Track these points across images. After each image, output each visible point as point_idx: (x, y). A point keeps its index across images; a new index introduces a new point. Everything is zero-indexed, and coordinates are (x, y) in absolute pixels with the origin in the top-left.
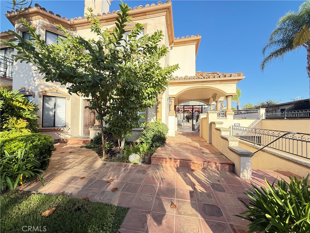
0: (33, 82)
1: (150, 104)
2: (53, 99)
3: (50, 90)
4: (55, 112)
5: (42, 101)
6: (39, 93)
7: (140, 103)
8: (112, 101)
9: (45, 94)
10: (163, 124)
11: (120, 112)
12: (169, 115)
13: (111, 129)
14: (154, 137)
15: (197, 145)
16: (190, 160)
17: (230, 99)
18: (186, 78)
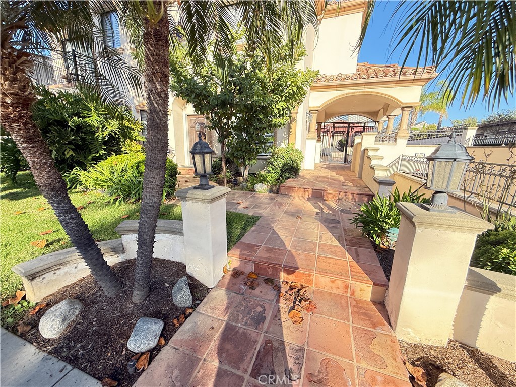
1: (281, 124)
5: (140, 119)
6: (136, 107)
7: (268, 123)
9: (143, 109)
10: (296, 150)
12: (307, 139)
14: (283, 167)
15: (341, 178)
16: (324, 190)
17: (407, 113)
18: (339, 77)
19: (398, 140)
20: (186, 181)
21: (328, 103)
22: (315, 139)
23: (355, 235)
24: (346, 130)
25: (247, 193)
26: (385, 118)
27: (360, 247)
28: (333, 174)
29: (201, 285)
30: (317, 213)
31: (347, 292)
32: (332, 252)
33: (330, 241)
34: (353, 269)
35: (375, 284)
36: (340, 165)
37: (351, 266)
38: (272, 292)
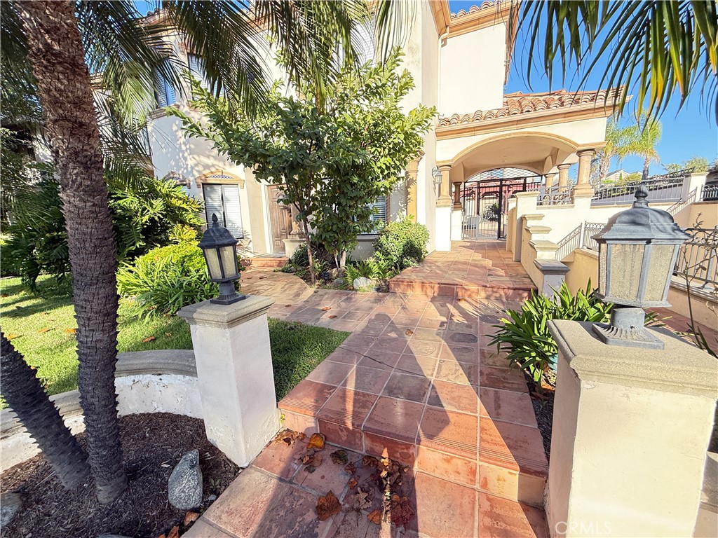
0: (184, 161)
2: (218, 188)
3: (212, 172)
4: (224, 213)
5: (202, 195)
6: (196, 179)
8: (319, 187)
9: (205, 182)
10: (417, 225)
11: (334, 205)
12: (437, 207)
13: (321, 235)
15: (488, 263)
16: (457, 285)
17: (587, 159)
18: (478, 115)
19: (576, 201)
20: (261, 278)
21: (463, 154)
22: (448, 206)
23: (498, 363)
24: (498, 189)
25: (341, 293)
26: (555, 170)
27: (504, 388)
28: (478, 256)
29: (228, 461)
30: (442, 324)
31: (475, 481)
32: (453, 399)
33: (454, 376)
34: (485, 437)
35: (523, 470)
36: (491, 241)
37: (482, 429)
38: (342, 477)
